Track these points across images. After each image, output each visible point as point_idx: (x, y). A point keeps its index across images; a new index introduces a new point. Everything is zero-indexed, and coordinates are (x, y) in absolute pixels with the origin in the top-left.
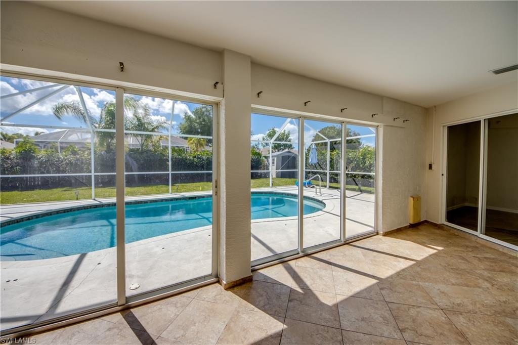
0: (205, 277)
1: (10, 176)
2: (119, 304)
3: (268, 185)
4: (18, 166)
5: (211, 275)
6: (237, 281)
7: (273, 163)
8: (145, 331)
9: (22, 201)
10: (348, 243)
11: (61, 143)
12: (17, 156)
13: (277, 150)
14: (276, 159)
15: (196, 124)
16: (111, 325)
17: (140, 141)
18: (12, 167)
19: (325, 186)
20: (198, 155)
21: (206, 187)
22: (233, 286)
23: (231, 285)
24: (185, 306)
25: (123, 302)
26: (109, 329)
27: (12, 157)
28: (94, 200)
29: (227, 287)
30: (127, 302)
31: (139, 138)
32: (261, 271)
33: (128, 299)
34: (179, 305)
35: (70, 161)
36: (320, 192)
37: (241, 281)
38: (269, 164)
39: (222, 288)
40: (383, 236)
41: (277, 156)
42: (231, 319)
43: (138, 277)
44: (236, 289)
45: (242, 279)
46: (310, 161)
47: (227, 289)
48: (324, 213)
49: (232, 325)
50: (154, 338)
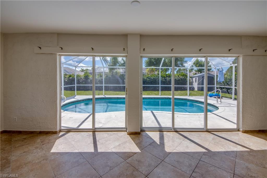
0: (122, 128)
1: (82, 85)
2: (93, 129)
3: (187, 95)
4: (84, 81)
5: (125, 128)
6: (133, 132)
7: (196, 81)
8: (96, 138)
9: (83, 95)
10: (208, 131)
11: (98, 72)
12: (84, 78)
13: (199, 73)
14: (197, 78)
15: (153, 60)
16: (88, 134)
17: (124, 70)
18: (82, 82)
19: (231, 98)
20: (149, 76)
21: (151, 94)
22: (131, 134)
23: (130, 133)
24: (111, 135)
25: (94, 129)
26: (87, 135)
27: (82, 78)
28: (104, 96)
29: (128, 133)
30: (95, 129)
31: (124, 69)
32: (147, 132)
33: (96, 128)
34: (109, 134)
35: (99, 80)
36: (221, 102)
37: (135, 133)
38: (193, 81)
39: (127, 133)
40: (242, 132)
41: (198, 77)
42: (122, 143)
43: (103, 124)
44: (131, 135)
45: (135, 132)
46: (218, 79)
47: (128, 134)
48: (212, 114)
49: (121, 145)
50: (97, 141)
